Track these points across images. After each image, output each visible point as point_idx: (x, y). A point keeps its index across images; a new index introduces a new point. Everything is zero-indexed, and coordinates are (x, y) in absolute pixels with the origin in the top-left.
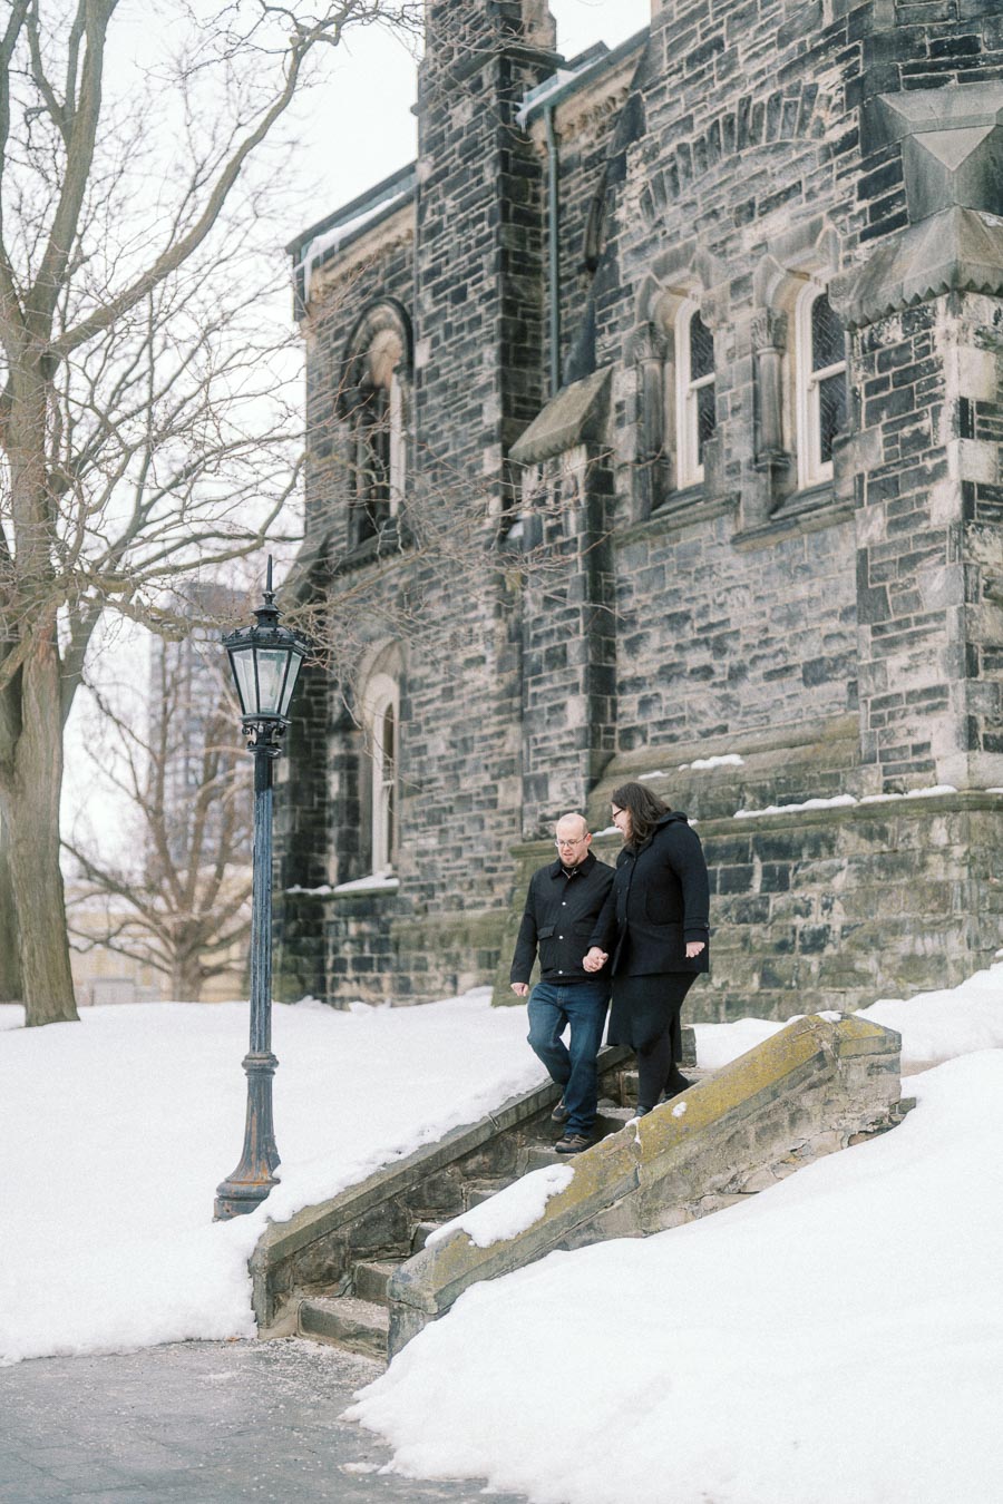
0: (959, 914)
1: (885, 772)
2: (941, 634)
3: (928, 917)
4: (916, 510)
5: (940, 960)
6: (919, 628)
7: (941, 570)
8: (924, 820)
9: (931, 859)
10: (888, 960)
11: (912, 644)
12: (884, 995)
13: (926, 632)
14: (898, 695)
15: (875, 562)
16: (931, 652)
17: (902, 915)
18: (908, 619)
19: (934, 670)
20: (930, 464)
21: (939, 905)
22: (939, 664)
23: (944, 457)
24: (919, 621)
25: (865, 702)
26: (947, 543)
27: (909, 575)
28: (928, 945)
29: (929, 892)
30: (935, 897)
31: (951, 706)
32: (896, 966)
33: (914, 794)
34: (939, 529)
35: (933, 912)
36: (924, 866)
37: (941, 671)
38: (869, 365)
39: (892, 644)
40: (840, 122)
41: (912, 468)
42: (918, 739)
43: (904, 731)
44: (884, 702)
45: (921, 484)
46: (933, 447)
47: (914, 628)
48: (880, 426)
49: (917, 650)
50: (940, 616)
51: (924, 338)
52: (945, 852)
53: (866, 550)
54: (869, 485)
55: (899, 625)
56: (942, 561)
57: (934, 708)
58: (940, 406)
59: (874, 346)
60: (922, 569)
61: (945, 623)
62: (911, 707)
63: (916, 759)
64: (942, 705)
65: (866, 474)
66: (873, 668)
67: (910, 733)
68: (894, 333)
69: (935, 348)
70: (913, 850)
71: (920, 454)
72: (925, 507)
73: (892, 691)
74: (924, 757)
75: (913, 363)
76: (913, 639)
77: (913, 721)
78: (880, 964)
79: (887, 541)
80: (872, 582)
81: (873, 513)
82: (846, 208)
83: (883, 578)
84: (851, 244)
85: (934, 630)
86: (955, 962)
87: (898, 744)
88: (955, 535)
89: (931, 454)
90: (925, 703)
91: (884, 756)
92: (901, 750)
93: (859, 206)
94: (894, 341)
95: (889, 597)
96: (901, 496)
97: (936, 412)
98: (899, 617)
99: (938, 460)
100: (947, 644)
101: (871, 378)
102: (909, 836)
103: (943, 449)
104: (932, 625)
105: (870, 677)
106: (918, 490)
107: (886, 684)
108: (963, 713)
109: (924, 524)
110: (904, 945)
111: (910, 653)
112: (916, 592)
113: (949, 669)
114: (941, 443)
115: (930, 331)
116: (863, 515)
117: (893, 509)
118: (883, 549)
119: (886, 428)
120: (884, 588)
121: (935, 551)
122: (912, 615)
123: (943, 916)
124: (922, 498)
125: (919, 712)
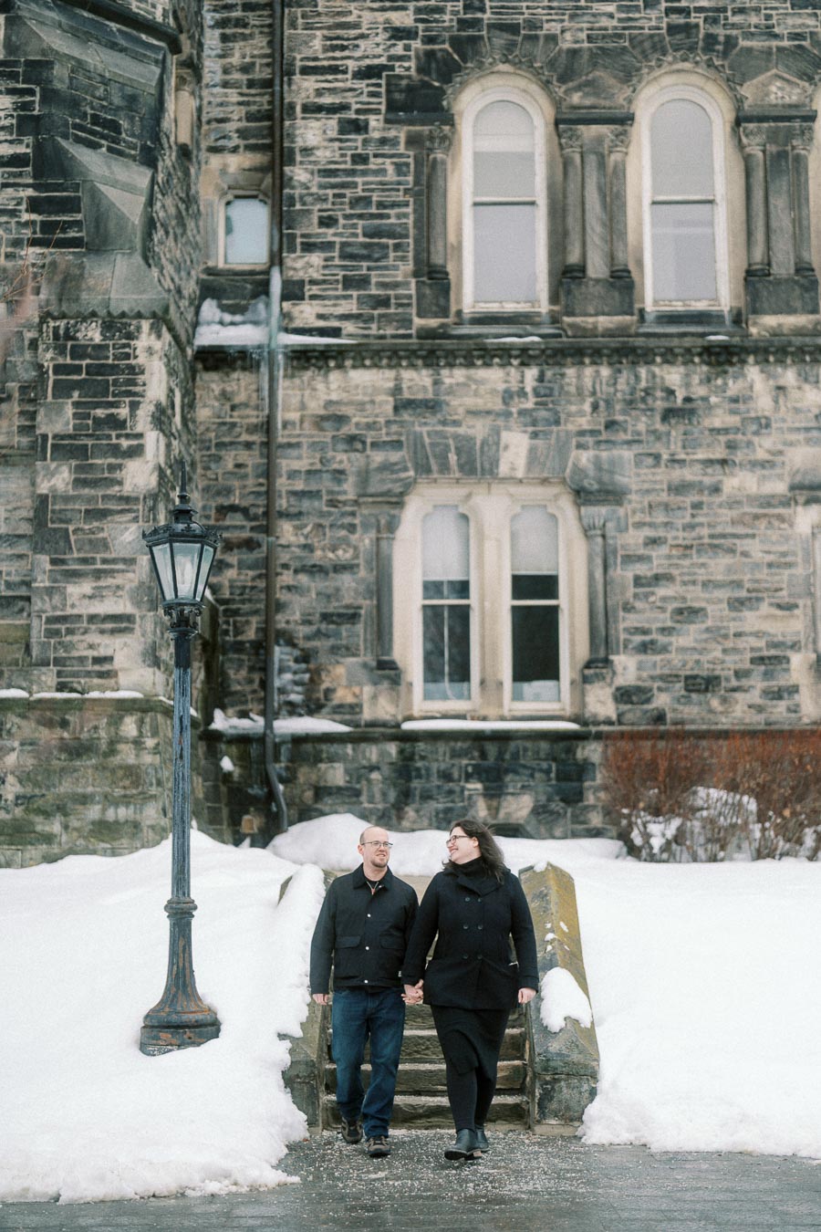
0: (154, 790)
1: (59, 674)
2: (130, 575)
3: (118, 792)
4: (106, 475)
5: (136, 825)
6: (105, 567)
7: (134, 527)
8: (111, 716)
9: (121, 747)
10: (74, 823)
11: (98, 578)
12: (72, 851)
13: (113, 571)
14: (80, 616)
15: (57, 507)
16: (118, 587)
17: (90, 789)
18: (94, 559)
19: (121, 601)
20: (125, 443)
21: (132, 783)
22: (126, 597)
23: (141, 442)
24: (105, 561)
25: (40, 617)
26: (141, 507)
27: (96, 524)
28: (123, 813)
29: (120, 773)
30: (126, 776)
31: (138, 631)
32: (87, 829)
33: (94, 695)
34: (133, 495)
35: (124, 788)
36: (112, 751)
37: (129, 604)
38: (61, 350)
39: (74, 575)
40: (11, 142)
41: (104, 442)
42: (102, 652)
43: (85, 645)
44: (64, 619)
45: (116, 457)
46: (128, 431)
47: (99, 566)
48: (70, 401)
49: (102, 583)
50: (131, 561)
51: (125, 346)
52: (138, 743)
53: (47, 496)
54: (53, 445)
55: (84, 561)
56: (136, 520)
57: (121, 631)
58: (139, 403)
59: (68, 337)
60: (112, 522)
61: (136, 568)
62: (93, 627)
63: (97, 668)
64: (130, 630)
65: (50, 436)
66: (50, 591)
67: (91, 647)
68: (92, 333)
69: (136, 357)
70: (99, 739)
71: (114, 434)
72: (117, 475)
73: (69, 611)
74: (106, 667)
75: (110, 361)
76: (98, 574)
77: (93, 638)
78: (66, 827)
79: (71, 493)
80: (53, 522)
81: (56, 468)
82: (13, 213)
83: (68, 521)
84: (17, 243)
85: (123, 571)
86: (152, 827)
87: (75, 654)
88: (151, 503)
89: (128, 436)
90: (109, 626)
91: (57, 662)
92: (82, 660)
93: (26, 217)
94: (91, 339)
95: (72, 538)
96: (90, 461)
97: (134, 406)
98: (81, 555)
99: (135, 442)
100: (136, 584)
101: (61, 361)
102: (96, 728)
103: (140, 436)
104: (121, 566)
105: (46, 598)
106: (112, 460)
107: (65, 605)
108: (150, 638)
109: (117, 488)
110: (94, 812)
111: (94, 585)
112: (105, 539)
113: (137, 603)
114: (139, 429)
115: (132, 343)
116: (47, 468)
117: (79, 469)
118: (67, 499)
119: (76, 405)
120: (67, 530)
121: (129, 511)
122: (98, 556)
123: (134, 791)
124: (112, 468)
125: (102, 632)
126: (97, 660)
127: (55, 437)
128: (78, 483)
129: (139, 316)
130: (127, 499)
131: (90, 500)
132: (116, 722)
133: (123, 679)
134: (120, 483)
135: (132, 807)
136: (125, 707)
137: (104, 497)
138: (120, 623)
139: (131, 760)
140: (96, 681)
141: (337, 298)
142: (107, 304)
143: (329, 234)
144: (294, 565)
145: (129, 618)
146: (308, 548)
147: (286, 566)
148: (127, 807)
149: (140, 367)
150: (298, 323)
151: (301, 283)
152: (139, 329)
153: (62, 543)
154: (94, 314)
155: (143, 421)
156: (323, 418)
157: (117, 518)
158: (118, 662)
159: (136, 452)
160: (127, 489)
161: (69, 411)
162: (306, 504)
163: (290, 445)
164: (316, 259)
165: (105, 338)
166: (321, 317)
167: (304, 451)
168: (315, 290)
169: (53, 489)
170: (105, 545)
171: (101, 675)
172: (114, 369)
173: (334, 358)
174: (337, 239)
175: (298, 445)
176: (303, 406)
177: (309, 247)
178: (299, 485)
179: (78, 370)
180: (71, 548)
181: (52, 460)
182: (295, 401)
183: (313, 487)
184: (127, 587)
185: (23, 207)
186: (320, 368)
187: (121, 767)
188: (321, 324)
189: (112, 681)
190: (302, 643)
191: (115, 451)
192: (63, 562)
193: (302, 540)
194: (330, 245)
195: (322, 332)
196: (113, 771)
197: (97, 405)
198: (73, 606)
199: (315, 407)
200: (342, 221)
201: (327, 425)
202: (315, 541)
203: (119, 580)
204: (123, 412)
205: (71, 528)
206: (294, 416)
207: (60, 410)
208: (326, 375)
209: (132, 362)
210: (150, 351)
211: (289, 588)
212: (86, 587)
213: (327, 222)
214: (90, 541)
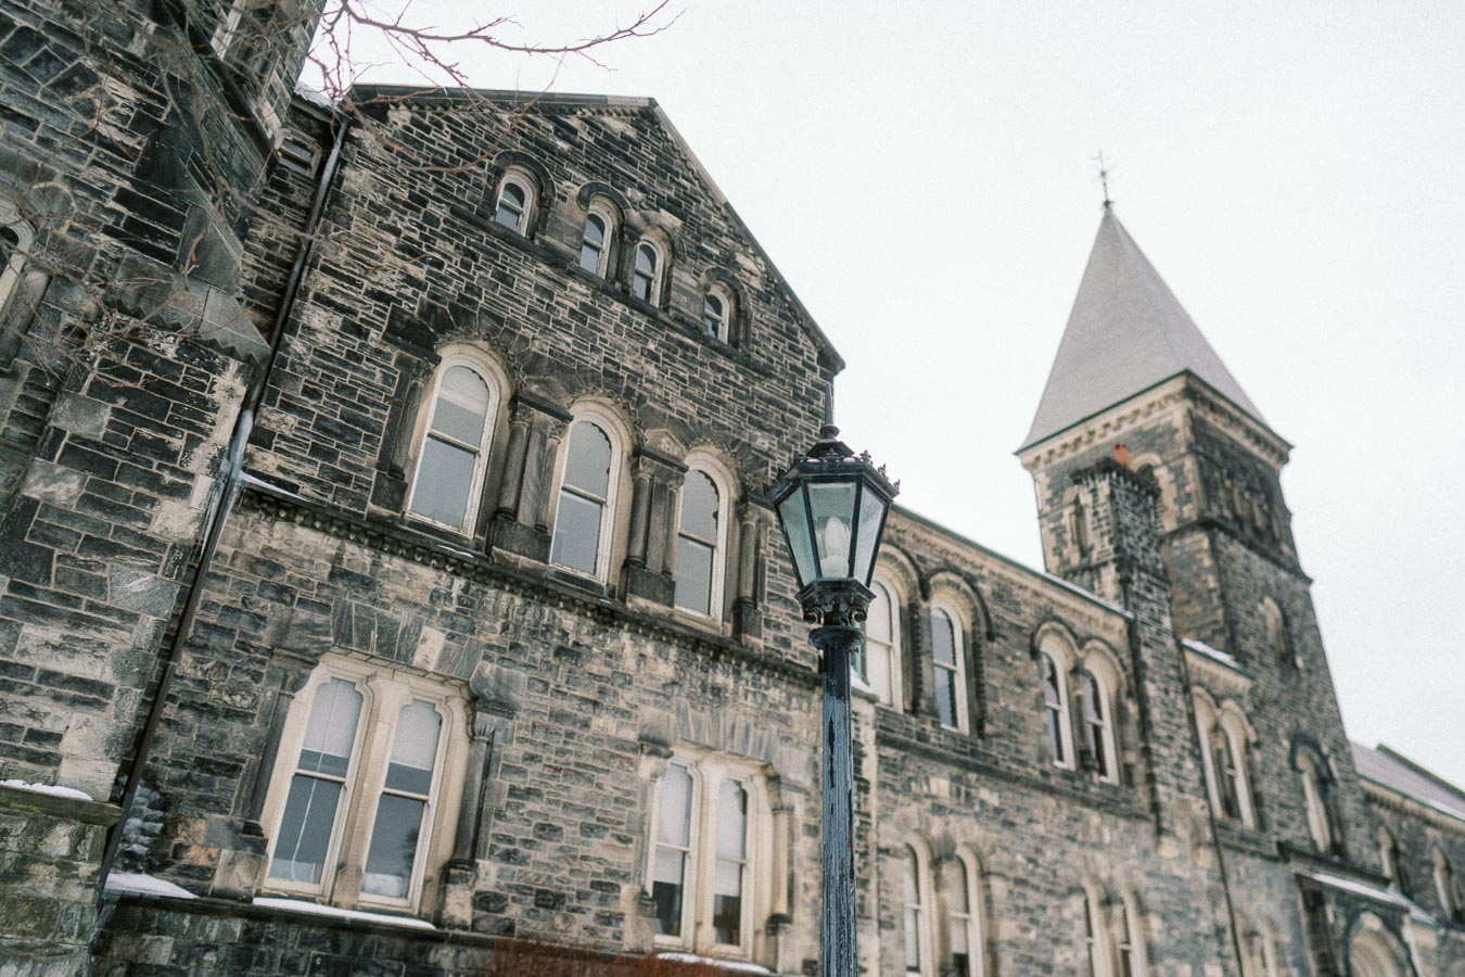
126: (34, 735)
127: (73, 437)
128: (86, 500)
129: (231, 352)
130: (151, 542)
131: (97, 526)
132: (41, 829)
133: (66, 770)
134: (147, 520)
135: (28, 966)
136: (59, 810)
137: (118, 529)
138: (89, 693)
139: (47, 891)
140: (23, 764)
141: (302, 459)
142: (198, 325)
143: (310, 404)
144: (182, 698)
145: (104, 689)
146: (204, 685)
147: (172, 698)
148: (19, 967)
149: (214, 403)
150: (257, 467)
151: (272, 434)
152: (225, 365)
153: (36, 567)
154: (176, 327)
155: (198, 461)
156: (258, 561)
157: (128, 559)
158: (69, 745)
159: (180, 492)
160: (154, 529)
161: (106, 415)
162: (214, 640)
163: (215, 576)
164: (292, 419)
165: (180, 356)
166: (280, 469)
167: (228, 587)
168: (283, 445)
169: (49, 497)
170: (101, 587)
171: (34, 757)
172: (180, 394)
173: (287, 509)
174: (316, 411)
175: (224, 579)
176: (240, 544)
177: (287, 407)
178: (213, 619)
179: (134, 377)
180: (48, 577)
181: (60, 462)
182: (233, 536)
183: (228, 625)
184: (114, 648)
185: (113, 194)
186: (268, 514)
187: (26, 899)
188: (280, 475)
189: (50, 770)
190: (164, 786)
191: (154, 481)
192: (31, 591)
193: (199, 675)
194: (308, 414)
195: (279, 483)
196: (12, 905)
197: (146, 424)
198: (24, 652)
199: (252, 547)
200: (324, 398)
201: (261, 569)
202: (213, 679)
203: (106, 636)
204: (178, 443)
205: (57, 552)
206: (229, 550)
207: (94, 410)
208: (272, 523)
209: (206, 394)
210: (231, 392)
211: (169, 722)
212: (54, 633)
213: (311, 393)
214: (81, 577)
